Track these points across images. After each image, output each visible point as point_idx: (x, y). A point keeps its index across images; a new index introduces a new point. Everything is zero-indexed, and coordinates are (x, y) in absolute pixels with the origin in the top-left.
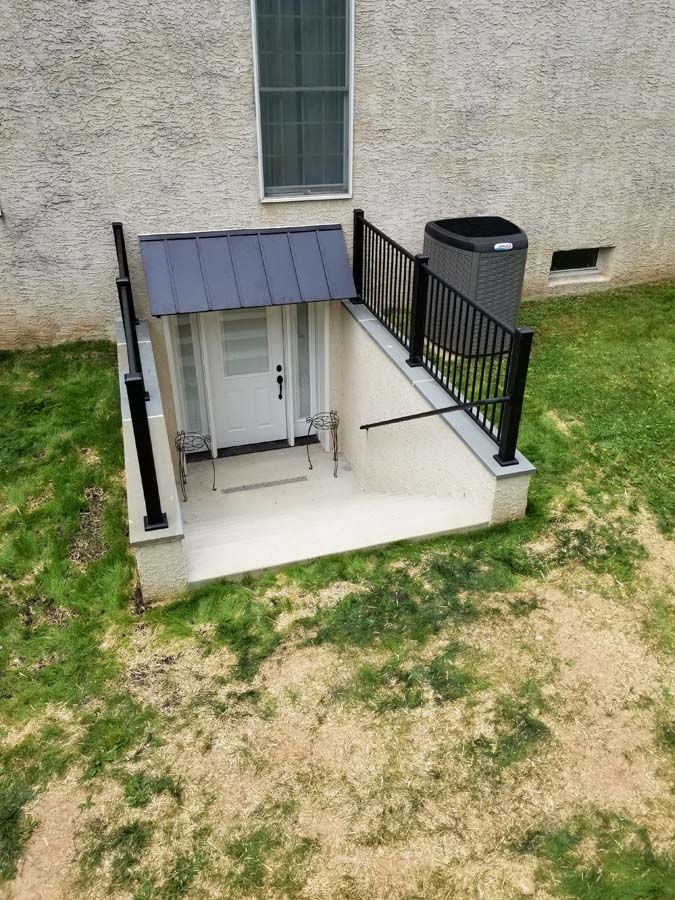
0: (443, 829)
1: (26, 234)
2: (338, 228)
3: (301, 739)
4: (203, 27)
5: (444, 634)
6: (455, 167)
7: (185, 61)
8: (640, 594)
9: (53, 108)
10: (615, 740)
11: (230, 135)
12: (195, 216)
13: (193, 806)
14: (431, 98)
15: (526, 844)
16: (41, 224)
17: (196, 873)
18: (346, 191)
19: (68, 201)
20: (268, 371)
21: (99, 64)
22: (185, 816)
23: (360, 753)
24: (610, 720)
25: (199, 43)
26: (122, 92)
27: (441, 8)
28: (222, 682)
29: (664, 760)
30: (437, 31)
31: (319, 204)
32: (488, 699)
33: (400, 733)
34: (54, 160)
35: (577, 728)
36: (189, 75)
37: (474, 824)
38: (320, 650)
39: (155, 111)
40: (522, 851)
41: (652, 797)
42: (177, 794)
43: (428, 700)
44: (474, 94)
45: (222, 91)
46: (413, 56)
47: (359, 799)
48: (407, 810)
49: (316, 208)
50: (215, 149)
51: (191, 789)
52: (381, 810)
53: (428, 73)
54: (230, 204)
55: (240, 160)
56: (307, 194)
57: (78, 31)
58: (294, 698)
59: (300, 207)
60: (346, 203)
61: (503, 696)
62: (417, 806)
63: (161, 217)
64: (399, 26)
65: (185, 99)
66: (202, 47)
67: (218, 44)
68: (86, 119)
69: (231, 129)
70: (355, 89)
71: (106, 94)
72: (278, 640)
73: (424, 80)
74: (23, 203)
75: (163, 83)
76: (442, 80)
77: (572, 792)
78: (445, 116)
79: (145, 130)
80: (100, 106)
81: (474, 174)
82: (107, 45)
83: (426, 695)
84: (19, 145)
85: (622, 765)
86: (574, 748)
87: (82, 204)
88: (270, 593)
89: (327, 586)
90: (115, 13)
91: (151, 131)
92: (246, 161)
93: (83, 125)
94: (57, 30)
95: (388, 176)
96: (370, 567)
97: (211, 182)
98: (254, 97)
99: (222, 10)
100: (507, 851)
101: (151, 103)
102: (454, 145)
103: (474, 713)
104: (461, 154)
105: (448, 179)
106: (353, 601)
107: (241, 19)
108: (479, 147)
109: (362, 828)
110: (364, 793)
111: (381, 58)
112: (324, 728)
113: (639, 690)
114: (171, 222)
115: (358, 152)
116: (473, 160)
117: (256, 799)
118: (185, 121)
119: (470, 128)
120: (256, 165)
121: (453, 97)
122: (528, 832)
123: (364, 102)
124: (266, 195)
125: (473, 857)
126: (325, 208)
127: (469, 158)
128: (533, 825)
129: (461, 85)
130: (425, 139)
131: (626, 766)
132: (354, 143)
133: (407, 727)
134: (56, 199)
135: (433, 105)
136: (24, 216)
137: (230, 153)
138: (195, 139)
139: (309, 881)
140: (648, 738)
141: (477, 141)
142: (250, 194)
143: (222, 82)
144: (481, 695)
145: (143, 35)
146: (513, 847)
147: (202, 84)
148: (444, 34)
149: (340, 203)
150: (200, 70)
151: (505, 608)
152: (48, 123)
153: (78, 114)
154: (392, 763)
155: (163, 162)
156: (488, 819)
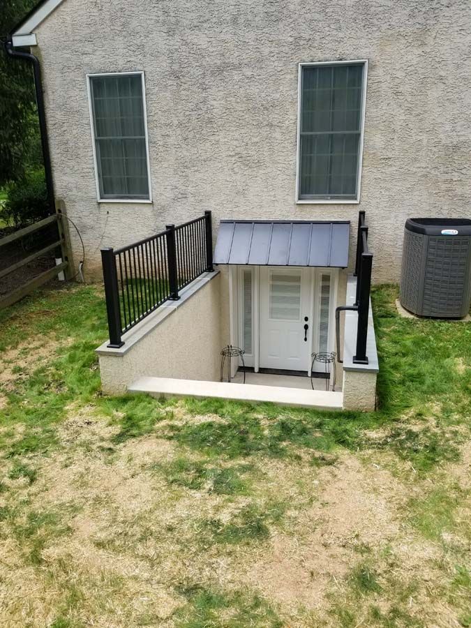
0: (145, 557)
1: (162, 214)
2: (348, 223)
3: (115, 480)
4: (269, 98)
5: (250, 458)
6: (443, 187)
7: (256, 118)
8: (428, 483)
9: (184, 146)
10: (316, 561)
11: (280, 161)
12: (254, 210)
13: (33, 489)
14: (424, 137)
15: (189, 590)
16: (170, 209)
17: (6, 519)
18: (356, 199)
19: (186, 197)
20: (299, 319)
21: (210, 121)
22: (25, 492)
23: (139, 500)
24: (323, 549)
25: (266, 107)
26: (221, 137)
27: (433, 76)
28: (102, 440)
29: (343, 590)
30: (429, 92)
31: (336, 206)
32: (243, 501)
33: (172, 499)
34: (181, 174)
35: (292, 543)
36: (259, 126)
37: (167, 565)
38: (168, 443)
39: (237, 147)
40: (181, 593)
41: (308, 607)
42: (32, 480)
43: (204, 488)
44: (459, 134)
45: (277, 135)
46: (409, 109)
47: (114, 521)
48: (135, 538)
49: (332, 209)
50: (269, 170)
51: (41, 481)
52: (120, 531)
53: (421, 120)
54: (276, 204)
55: (285, 177)
56: (327, 199)
57: (201, 104)
58: (130, 460)
59: (322, 208)
60: (355, 206)
61: (255, 504)
62: (143, 539)
63: (234, 210)
64: (400, 90)
65: (255, 140)
66: (267, 110)
67: (277, 108)
68: (200, 152)
69: (281, 158)
70: (365, 131)
71: (212, 138)
72: (149, 432)
73: (418, 124)
74: (163, 197)
75: (243, 131)
76: (432, 124)
77: (251, 577)
78: (434, 149)
79: (230, 158)
80: (208, 144)
81: (459, 191)
82: (215, 110)
83: (205, 485)
84: (166, 165)
85: (304, 578)
86: (277, 553)
87: (192, 199)
88: (168, 409)
89: (203, 414)
90: (221, 93)
91: (233, 159)
92: (288, 177)
93: (198, 155)
94: (190, 104)
95: (388, 189)
96: (239, 412)
97: (265, 190)
98: (296, 138)
99: (281, 88)
100: (172, 588)
101: (235, 143)
102: (442, 169)
103: (226, 506)
104: (448, 177)
105: (436, 194)
106: (210, 425)
107: (292, 92)
108: (464, 171)
109: (102, 536)
110: (120, 519)
111: (385, 111)
112: (132, 480)
113: (365, 540)
114: (239, 212)
115: (366, 173)
116: (458, 180)
117: (66, 498)
118: (254, 153)
119: (456, 158)
120: (295, 180)
121: (442, 136)
122: (196, 585)
123: (372, 139)
124: (299, 199)
125: (148, 581)
126: (339, 209)
127: (454, 179)
128: (204, 582)
129: (448, 128)
130: (418, 165)
131: (306, 580)
132: (363, 166)
133: (178, 498)
134: (180, 196)
135: (425, 141)
136: (163, 204)
137: (279, 172)
138: (259, 164)
139: (51, 548)
140: (342, 570)
141: (462, 167)
142: (290, 198)
143: (278, 129)
144: (240, 498)
145: (234, 104)
146: (178, 588)
147: (265, 131)
148: (435, 93)
149: (351, 207)
150: (265, 123)
151: (306, 457)
152: (180, 154)
153: (196, 149)
154: (151, 512)
155: (238, 177)
156: (179, 565)
